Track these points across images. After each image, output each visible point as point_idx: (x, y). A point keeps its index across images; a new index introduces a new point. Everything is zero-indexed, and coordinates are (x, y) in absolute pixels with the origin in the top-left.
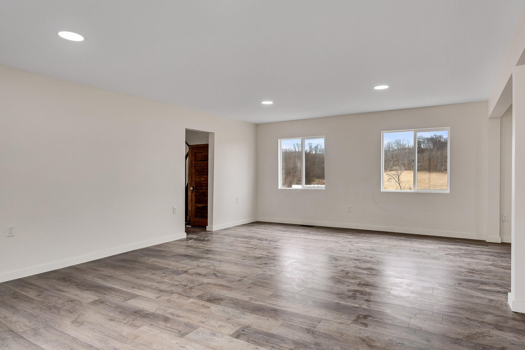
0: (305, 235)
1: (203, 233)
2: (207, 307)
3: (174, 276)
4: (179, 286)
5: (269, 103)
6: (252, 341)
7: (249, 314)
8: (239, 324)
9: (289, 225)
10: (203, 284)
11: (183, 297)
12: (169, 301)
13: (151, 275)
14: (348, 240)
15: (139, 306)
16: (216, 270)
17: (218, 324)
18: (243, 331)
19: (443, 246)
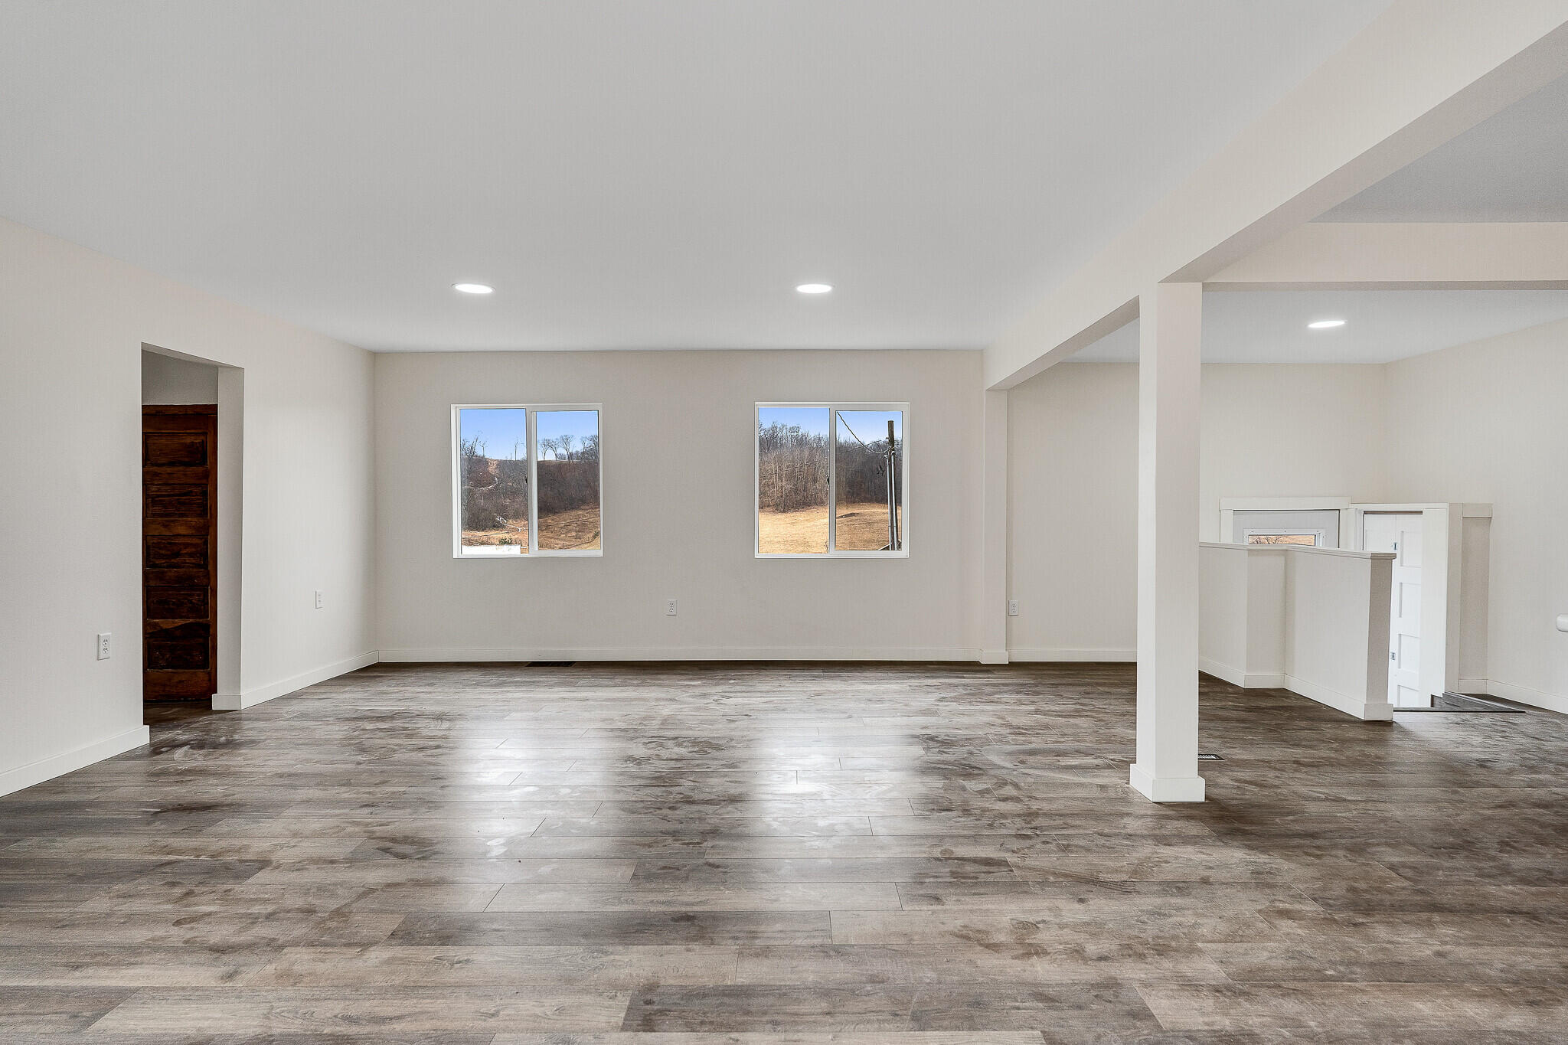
0: (567, 689)
1: (204, 720)
2: (460, 962)
3: (229, 887)
4: (281, 915)
5: (482, 290)
6: (702, 1023)
7: (620, 948)
8: (616, 987)
9: (496, 667)
10: (372, 891)
11: (335, 950)
12: (287, 977)
13: (115, 901)
14: (697, 691)
15: (173, 1029)
16: (378, 834)
17: (548, 1004)
18: (648, 1002)
19: (915, 682)
